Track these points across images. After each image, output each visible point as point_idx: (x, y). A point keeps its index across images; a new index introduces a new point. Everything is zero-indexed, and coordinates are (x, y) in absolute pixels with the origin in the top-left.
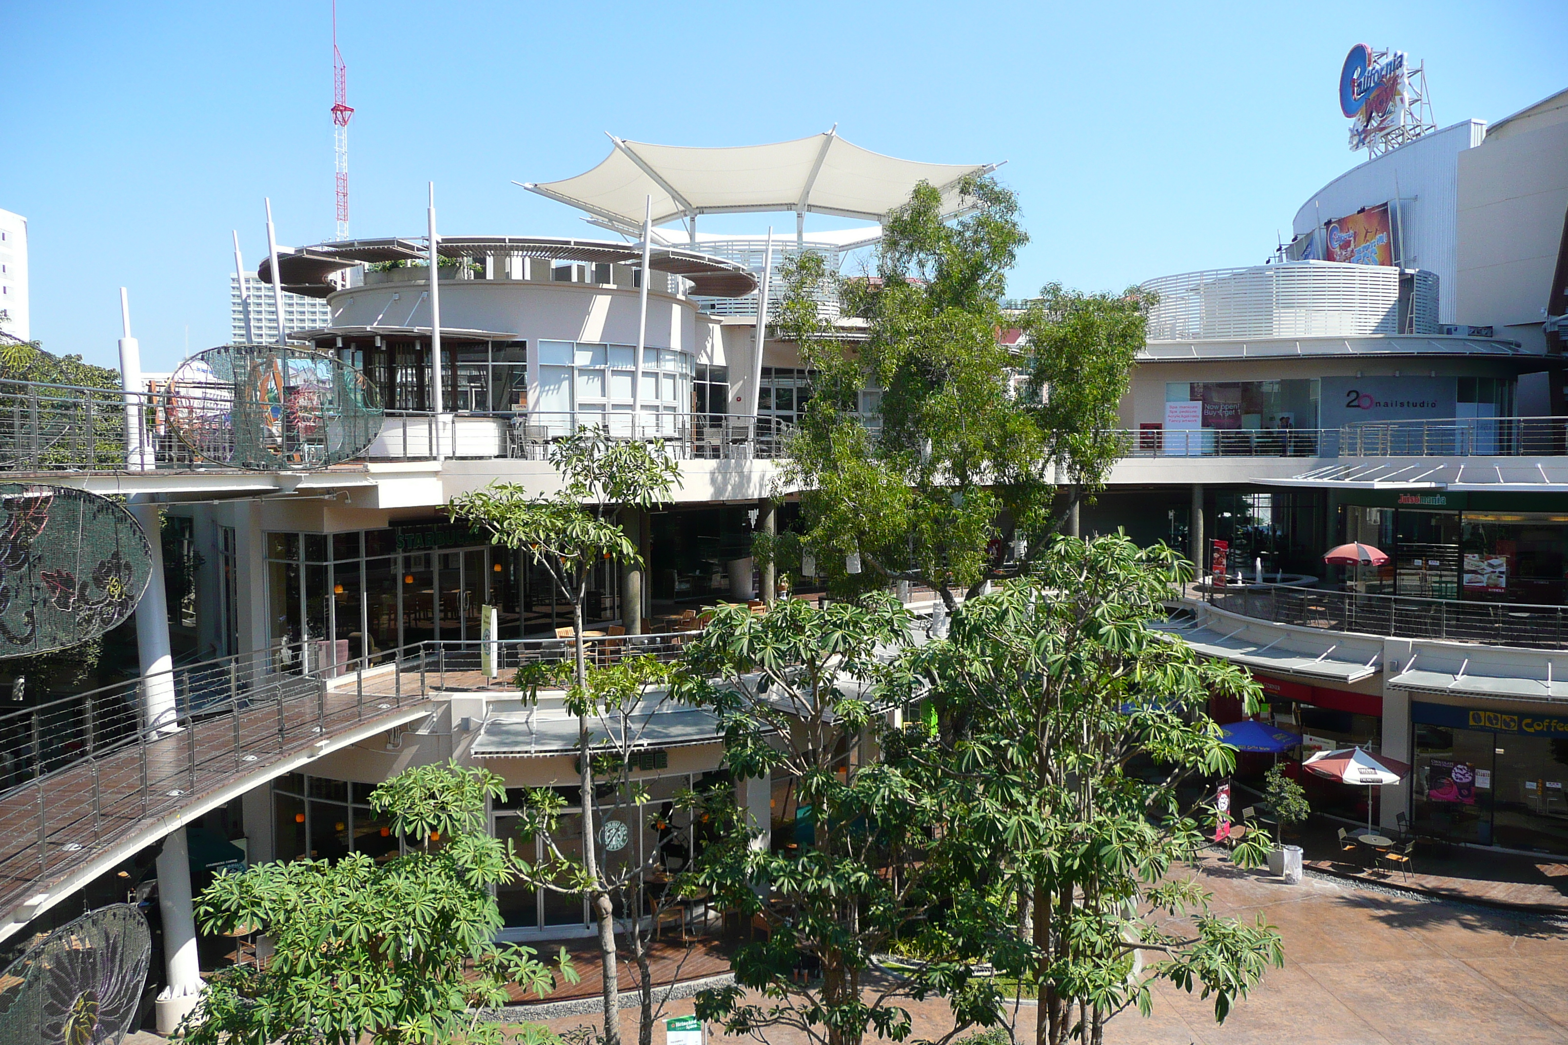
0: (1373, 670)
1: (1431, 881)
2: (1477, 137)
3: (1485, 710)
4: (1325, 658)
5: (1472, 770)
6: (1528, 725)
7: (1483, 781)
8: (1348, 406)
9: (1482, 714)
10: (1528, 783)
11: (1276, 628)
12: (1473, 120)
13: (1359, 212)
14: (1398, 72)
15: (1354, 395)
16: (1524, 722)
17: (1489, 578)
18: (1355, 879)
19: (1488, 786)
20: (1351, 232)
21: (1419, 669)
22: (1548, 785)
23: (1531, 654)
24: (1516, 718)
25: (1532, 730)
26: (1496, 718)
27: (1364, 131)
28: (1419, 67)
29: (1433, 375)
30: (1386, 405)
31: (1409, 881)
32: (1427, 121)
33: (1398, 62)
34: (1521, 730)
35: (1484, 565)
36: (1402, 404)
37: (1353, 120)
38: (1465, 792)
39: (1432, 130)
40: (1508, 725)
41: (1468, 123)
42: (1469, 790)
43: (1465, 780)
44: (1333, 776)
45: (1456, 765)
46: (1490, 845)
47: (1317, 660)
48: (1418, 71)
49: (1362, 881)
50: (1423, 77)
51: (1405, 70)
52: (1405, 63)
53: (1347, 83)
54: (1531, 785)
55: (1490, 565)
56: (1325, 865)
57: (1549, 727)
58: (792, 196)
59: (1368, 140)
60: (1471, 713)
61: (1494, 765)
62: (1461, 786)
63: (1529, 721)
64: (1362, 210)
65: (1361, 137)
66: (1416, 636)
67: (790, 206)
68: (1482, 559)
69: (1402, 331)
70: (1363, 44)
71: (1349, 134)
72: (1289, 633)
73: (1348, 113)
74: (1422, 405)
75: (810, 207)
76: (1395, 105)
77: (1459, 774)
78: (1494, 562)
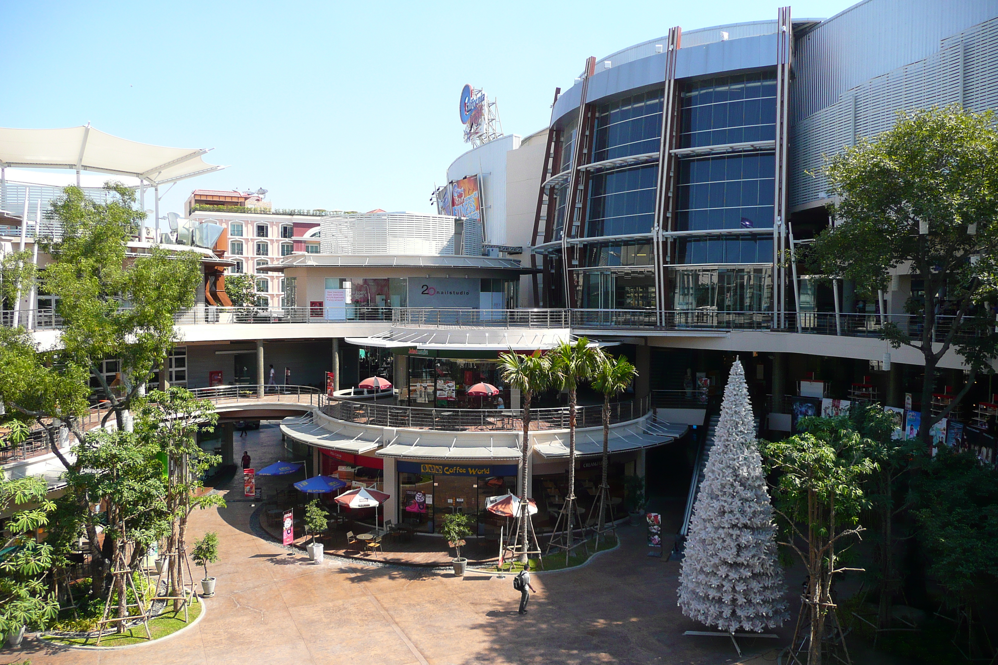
0: (377, 445)
1: (391, 556)
2: (516, 144)
3: (428, 464)
4: (356, 440)
5: (424, 495)
6: (446, 470)
7: (429, 501)
8: (422, 293)
9: (426, 465)
10: (449, 500)
11: (339, 423)
12: (514, 135)
13: (464, 178)
14: (483, 102)
15: (425, 288)
16: (445, 469)
17: (448, 393)
18: (353, 558)
19: (431, 503)
20: (462, 188)
21: (400, 444)
22: (457, 500)
23: (446, 434)
24: (441, 467)
25: (448, 473)
26: (433, 468)
27: (470, 133)
28: (494, 102)
29: (466, 277)
30: (442, 293)
31: (378, 557)
32: (498, 132)
33: (482, 99)
34: (444, 474)
35: (446, 386)
36: (451, 293)
37: (465, 125)
38: (421, 507)
39: (501, 136)
40: (438, 471)
41: (511, 136)
42: (423, 506)
43: (421, 501)
44: (346, 504)
45: (417, 493)
46: (433, 533)
47: (352, 441)
48: (493, 104)
49: (356, 559)
50: (496, 107)
51: (485, 103)
52: (485, 98)
53: (463, 105)
54: (450, 501)
55: (448, 386)
56: (341, 552)
57: (456, 471)
58: (72, 160)
59: (471, 138)
60: (422, 466)
61: (434, 491)
62: (420, 504)
63: (447, 468)
64: (465, 178)
65: (469, 135)
66: (398, 427)
67: (71, 166)
68: (445, 383)
69: (457, 252)
70: (469, 84)
71: (463, 133)
72: (345, 426)
73: (464, 122)
74: (461, 293)
75: (85, 167)
76: (482, 121)
77: (419, 497)
78: (450, 384)
